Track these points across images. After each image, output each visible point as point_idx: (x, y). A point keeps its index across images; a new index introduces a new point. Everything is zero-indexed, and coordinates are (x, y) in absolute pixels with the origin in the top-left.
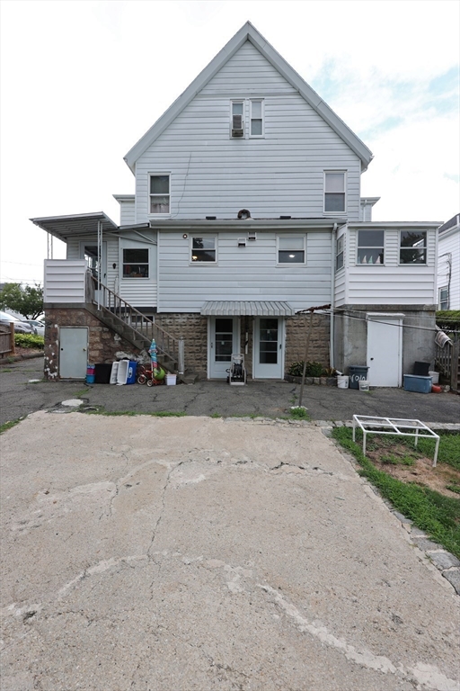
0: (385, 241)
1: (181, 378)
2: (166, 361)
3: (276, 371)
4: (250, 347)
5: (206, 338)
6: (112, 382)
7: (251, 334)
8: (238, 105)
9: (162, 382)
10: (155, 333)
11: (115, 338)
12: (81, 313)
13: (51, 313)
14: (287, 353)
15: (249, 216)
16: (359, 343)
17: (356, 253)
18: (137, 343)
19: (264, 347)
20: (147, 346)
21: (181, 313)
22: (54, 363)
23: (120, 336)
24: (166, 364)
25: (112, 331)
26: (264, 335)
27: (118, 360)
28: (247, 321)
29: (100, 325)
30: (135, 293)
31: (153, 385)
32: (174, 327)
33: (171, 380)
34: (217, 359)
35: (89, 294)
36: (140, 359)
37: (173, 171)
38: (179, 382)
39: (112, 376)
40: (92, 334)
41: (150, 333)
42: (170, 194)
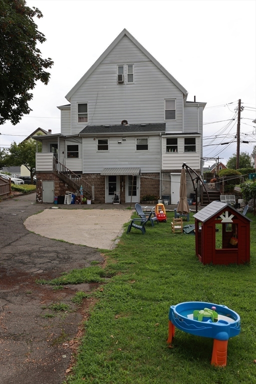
0: (178, 143)
1: (93, 202)
2: (86, 195)
3: (136, 199)
4: (124, 189)
5: (104, 185)
6: (65, 203)
7: (124, 182)
8: (121, 68)
9: (85, 203)
10: (82, 183)
11: (66, 185)
12: (51, 175)
13: (39, 175)
14: (141, 191)
15: (127, 123)
16: (168, 186)
17: (166, 148)
18: (75, 187)
19: (130, 188)
20: (79, 188)
21: (93, 174)
22: (40, 196)
23: (67, 184)
24: (87, 196)
25: (64, 183)
26: (131, 183)
27: (67, 194)
28: (122, 178)
29: (59, 180)
30: (73, 165)
31: (82, 204)
32: (90, 180)
33: (89, 202)
34: (110, 194)
35: (54, 167)
36: (76, 194)
37: (89, 101)
38: (92, 203)
39: (65, 201)
40: (56, 184)
41: (80, 183)
42: (88, 113)
